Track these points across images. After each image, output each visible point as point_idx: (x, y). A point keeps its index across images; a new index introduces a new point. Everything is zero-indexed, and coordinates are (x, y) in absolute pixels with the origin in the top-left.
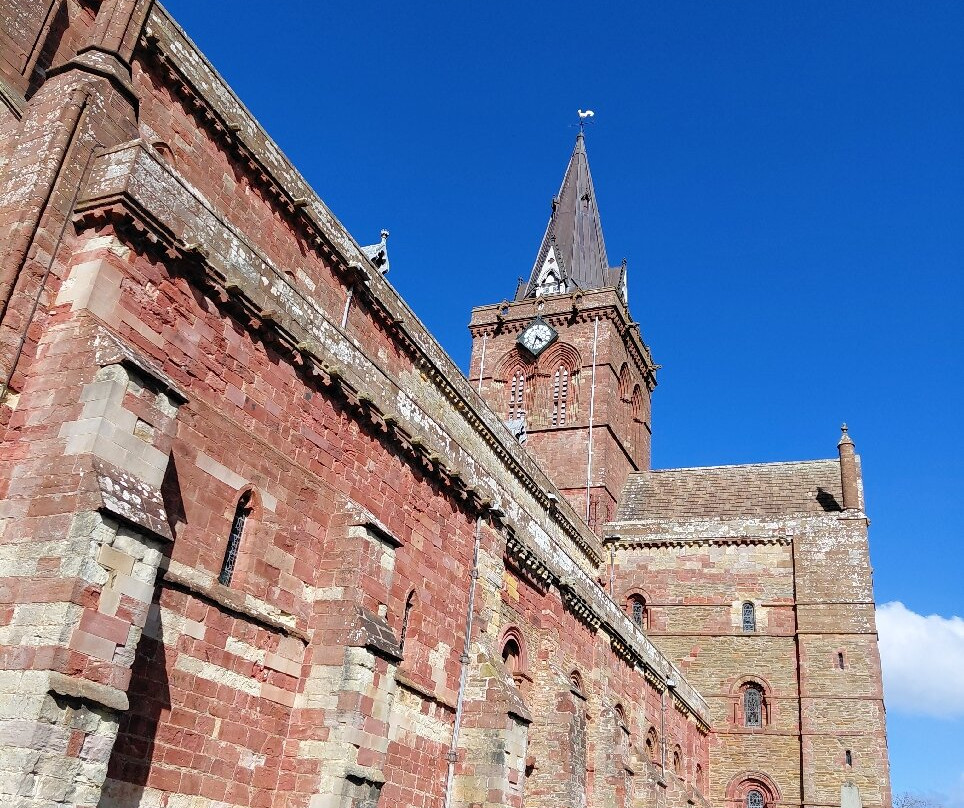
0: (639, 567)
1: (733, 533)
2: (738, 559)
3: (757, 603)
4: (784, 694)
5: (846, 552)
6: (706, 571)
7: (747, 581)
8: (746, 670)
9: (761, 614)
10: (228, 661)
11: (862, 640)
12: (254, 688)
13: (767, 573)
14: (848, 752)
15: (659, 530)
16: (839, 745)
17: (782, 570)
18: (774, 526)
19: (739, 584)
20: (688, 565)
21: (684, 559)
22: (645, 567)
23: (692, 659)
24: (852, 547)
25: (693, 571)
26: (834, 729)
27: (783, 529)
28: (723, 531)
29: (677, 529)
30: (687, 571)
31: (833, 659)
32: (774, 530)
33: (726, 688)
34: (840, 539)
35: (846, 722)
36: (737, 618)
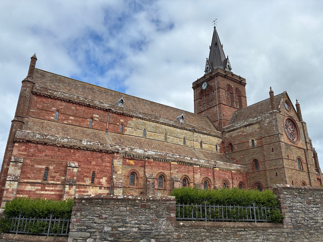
0: (230, 136)
1: (247, 123)
2: (249, 129)
3: (254, 139)
4: (262, 161)
5: (272, 122)
6: (243, 134)
7: (252, 134)
8: (254, 156)
9: (255, 142)
10: (46, 190)
11: (277, 144)
12: (53, 193)
13: (256, 132)
14: (276, 173)
15: (233, 126)
16: (274, 172)
17: (259, 130)
18: (256, 119)
19: (250, 136)
20: (240, 134)
21: (238, 132)
22: (231, 136)
23: (242, 156)
24: (273, 120)
25: (241, 135)
26: (272, 168)
27: (257, 119)
28: (246, 123)
29: (236, 125)
30: (240, 135)
31: (271, 150)
32: (256, 120)
33: (250, 162)
34: (270, 119)
35: (276, 165)
36: (251, 144)
